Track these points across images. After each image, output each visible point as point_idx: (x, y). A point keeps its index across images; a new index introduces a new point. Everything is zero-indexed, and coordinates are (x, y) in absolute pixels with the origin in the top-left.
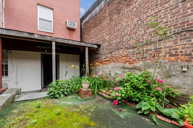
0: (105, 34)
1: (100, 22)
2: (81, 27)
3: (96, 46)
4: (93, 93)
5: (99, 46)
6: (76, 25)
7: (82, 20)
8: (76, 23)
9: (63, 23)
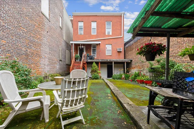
0: (133, 56)
1: (132, 50)
2: (124, 49)
3: (130, 61)
4: (126, 79)
5: (131, 61)
6: (122, 50)
7: (125, 44)
8: (122, 48)
9: (116, 49)
